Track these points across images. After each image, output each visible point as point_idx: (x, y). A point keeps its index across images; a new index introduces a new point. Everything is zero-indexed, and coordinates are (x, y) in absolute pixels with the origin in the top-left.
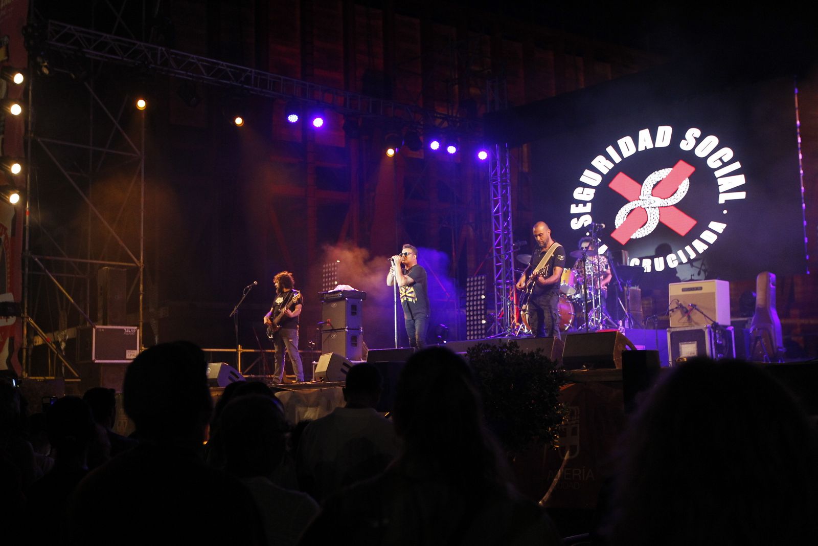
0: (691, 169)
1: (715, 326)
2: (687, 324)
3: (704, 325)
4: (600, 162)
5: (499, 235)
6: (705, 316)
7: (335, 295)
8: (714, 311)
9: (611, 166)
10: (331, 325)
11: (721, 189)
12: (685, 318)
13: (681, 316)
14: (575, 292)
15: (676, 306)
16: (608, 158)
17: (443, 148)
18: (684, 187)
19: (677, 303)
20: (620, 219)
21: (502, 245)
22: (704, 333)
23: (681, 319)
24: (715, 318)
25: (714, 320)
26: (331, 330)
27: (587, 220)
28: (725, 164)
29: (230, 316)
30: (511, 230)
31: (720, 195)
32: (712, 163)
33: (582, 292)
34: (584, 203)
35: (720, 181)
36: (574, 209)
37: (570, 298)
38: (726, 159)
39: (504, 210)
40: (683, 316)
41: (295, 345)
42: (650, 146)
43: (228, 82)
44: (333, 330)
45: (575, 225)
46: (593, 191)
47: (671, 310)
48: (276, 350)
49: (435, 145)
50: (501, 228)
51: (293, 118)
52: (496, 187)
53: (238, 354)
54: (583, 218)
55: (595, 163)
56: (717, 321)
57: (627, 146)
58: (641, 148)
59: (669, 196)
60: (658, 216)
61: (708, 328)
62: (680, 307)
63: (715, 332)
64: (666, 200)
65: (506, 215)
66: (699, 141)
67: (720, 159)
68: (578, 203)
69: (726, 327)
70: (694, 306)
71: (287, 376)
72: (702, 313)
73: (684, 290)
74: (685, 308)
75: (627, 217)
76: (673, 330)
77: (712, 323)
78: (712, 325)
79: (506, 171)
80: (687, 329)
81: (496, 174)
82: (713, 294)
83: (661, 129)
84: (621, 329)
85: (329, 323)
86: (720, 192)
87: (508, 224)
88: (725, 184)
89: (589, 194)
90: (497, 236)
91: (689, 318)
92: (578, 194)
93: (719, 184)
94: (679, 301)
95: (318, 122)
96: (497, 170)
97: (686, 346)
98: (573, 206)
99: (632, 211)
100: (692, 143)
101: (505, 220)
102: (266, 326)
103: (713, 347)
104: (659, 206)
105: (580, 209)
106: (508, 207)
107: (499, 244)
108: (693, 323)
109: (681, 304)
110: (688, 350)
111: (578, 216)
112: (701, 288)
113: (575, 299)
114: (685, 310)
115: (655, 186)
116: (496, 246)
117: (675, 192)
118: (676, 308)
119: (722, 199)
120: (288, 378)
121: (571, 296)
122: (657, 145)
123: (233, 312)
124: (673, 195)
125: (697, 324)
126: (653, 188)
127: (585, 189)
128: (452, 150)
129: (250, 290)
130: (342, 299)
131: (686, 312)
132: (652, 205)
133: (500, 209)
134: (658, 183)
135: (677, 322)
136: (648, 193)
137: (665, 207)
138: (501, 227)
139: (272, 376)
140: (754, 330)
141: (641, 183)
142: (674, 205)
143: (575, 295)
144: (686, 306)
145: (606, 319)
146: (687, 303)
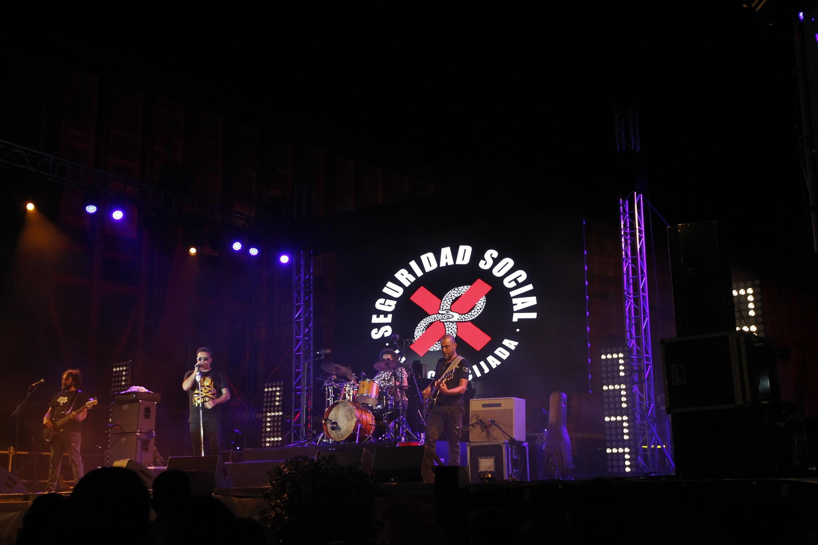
0: (488, 288)
1: (512, 441)
2: (486, 439)
3: (502, 440)
4: (403, 276)
5: (300, 341)
6: (502, 430)
7: (128, 396)
8: (511, 427)
9: (413, 279)
10: (121, 428)
11: (515, 308)
12: (484, 434)
13: (480, 431)
14: (377, 403)
15: (476, 421)
16: (411, 271)
17: (245, 249)
18: (481, 304)
19: (477, 419)
20: (419, 332)
21: (302, 350)
22: (501, 448)
23: (480, 434)
24: (512, 435)
25: (511, 436)
26: (121, 433)
27: (387, 331)
28: (519, 285)
29: (11, 416)
30: (312, 336)
31: (514, 314)
32: (508, 283)
33: (383, 403)
34: (386, 314)
35: (514, 301)
36: (375, 319)
37: (371, 409)
38: (520, 280)
39: (306, 316)
40: (482, 432)
41: (76, 449)
42: (451, 263)
43: (24, 167)
44: (124, 434)
45: (375, 335)
46: (395, 302)
47: (471, 425)
48: (51, 454)
49: (237, 246)
50: (302, 334)
51: (91, 209)
52: (299, 293)
53: (9, 456)
54: (383, 329)
55: (398, 275)
56: (514, 437)
57: (429, 261)
58: (443, 264)
59: (467, 312)
60: (456, 331)
61: (506, 443)
62: (480, 422)
63: (511, 447)
64: (463, 316)
65: (307, 321)
66: (496, 261)
67: (515, 280)
68: (379, 313)
69: (521, 442)
70: (493, 422)
71: (65, 481)
72: (501, 429)
73: (484, 406)
74: (485, 423)
75: (426, 330)
76: (472, 444)
77: (509, 438)
78: (510, 440)
79: (310, 277)
80: (486, 444)
81: (299, 280)
82: (511, 411)
83: (462, 248)
84: (422, 442)
85: (118, 425)
86: (515, 310)
87: (309, 331)
88: (519, 304)
89: (390, 306)
90: (298, 341)
91: (488, 432)
92: (379, 304)
93: (514, 303)
94: (479, 416)
95: (118, 215)
96: (300, 277)
97: (484, 460)
98: (374, 317)
99: (431, 324)
100: (490, 262)
101: (307, 326)
102: (45, 426)
103: (510, 462)
104: (457, 320)
105: (382, 319)
106: (310, 314)
107: (299, 350)
108: (491, 438)
109: (480, 419)
110: (486, 464)
111: (379, 326)
112: (500, 405)
113: (377, 410)
114: (484, 425)
115: (454, 301)
116: (296, 352)
117: (473, 309)
118: (476, 423)
119: (516, 317)
120: (65, 483)
121: (372, 407)
122: (457, 263)
123: (15, 411)
124: (470, 311)
125: (495, 439)
126: (452, 303)
127: (387, 300)
128: (254, 252)
129: (35, 388)
130: (136, 400)
131: (486, 426)
132: (451, 320)
133: (302, 315)
134: (457, 298)
135: (476, 437)
136: (447, 308)
137: (462, 322)
138: (302, 332)
139: (47, 481)
140: (547, 446)
141: (441, 298)
142: (470, 321)
143: (377, 405)
144: (486, 422)
145: (407, 431)
146: (487, 419)
